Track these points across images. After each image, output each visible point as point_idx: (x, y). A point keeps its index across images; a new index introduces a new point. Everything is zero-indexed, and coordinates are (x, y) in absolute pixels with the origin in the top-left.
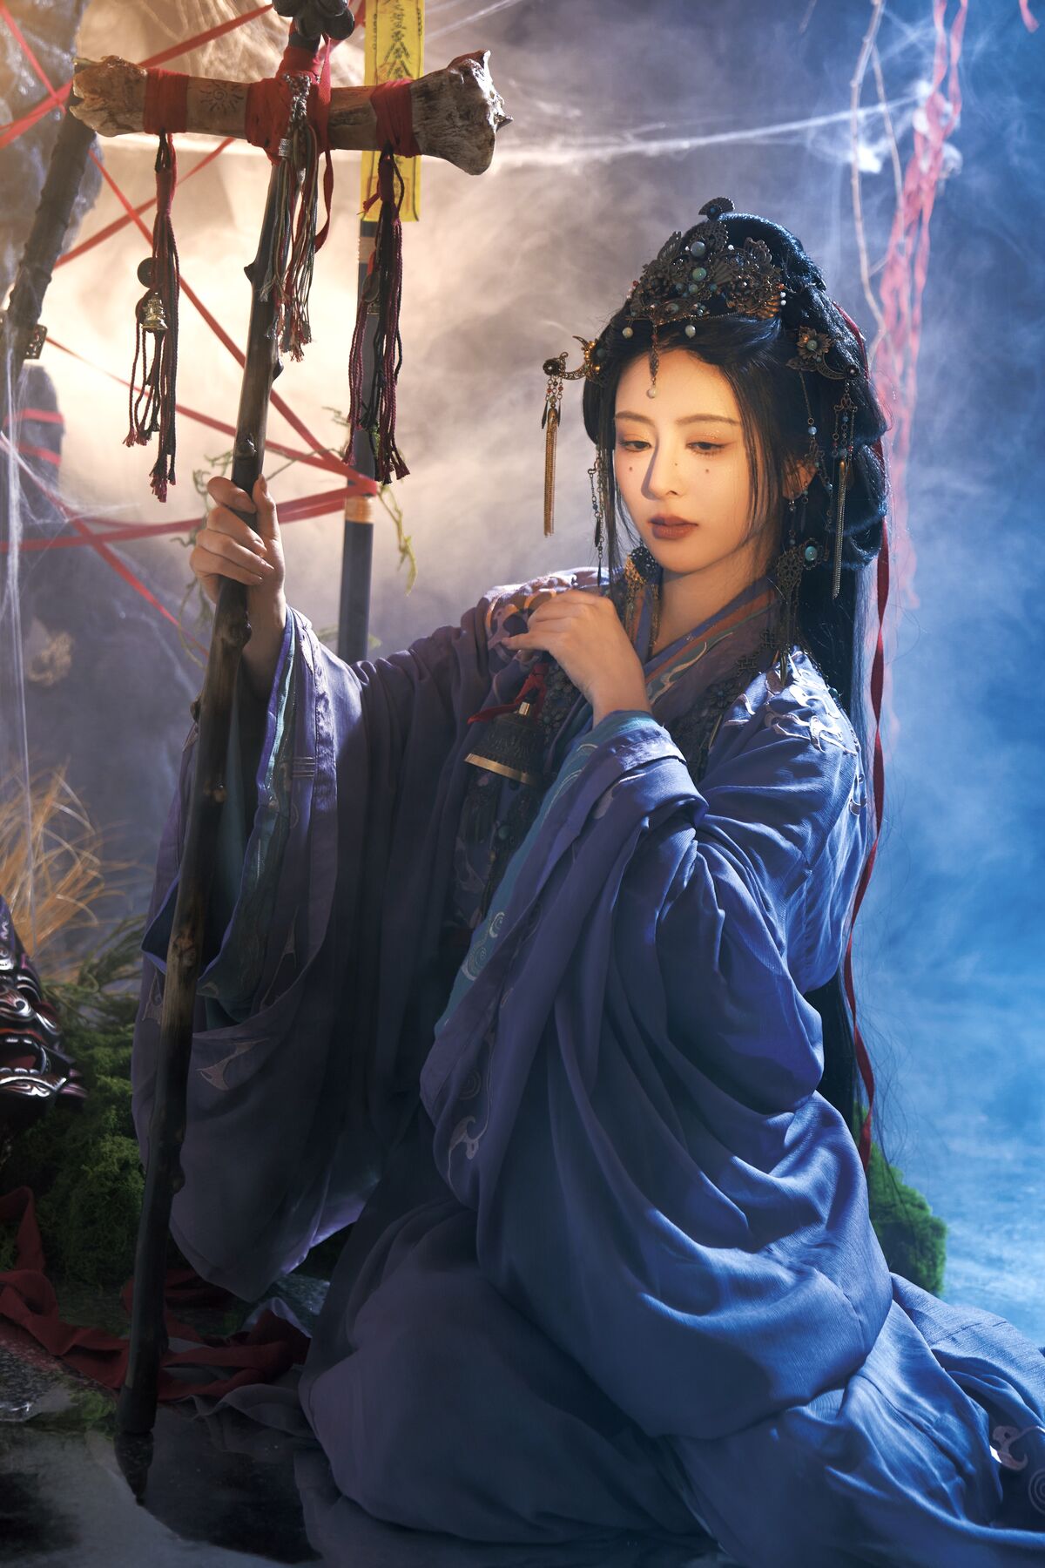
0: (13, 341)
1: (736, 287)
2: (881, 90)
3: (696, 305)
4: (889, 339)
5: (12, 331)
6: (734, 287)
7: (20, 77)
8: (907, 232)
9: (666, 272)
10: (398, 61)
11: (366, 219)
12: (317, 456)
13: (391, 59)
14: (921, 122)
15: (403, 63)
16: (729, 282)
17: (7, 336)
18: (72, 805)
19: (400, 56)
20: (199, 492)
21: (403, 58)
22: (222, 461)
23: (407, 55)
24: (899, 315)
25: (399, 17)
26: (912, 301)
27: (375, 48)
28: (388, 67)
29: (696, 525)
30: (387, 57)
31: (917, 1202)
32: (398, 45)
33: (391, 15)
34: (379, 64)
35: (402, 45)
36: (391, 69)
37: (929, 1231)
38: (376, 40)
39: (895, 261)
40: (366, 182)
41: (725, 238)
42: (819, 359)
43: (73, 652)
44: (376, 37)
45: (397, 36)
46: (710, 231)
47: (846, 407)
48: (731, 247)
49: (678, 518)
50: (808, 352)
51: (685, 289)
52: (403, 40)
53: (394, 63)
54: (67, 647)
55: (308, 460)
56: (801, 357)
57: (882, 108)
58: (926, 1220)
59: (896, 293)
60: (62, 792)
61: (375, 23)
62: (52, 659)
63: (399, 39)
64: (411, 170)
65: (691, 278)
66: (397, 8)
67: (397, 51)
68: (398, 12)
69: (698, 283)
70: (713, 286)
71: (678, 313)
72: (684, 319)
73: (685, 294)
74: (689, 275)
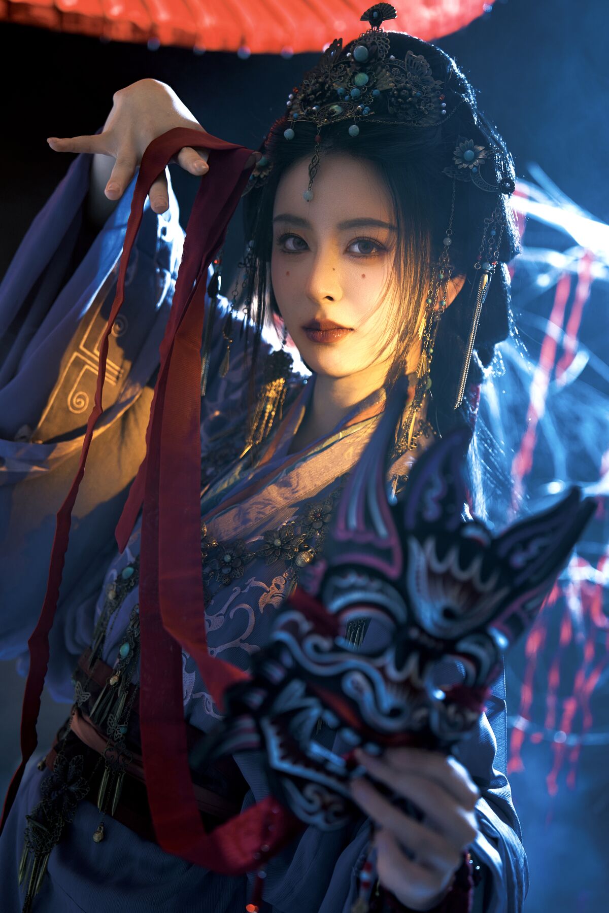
3: (359, 107)
42: (474, 169)
46: (372, 38)
48: (392, 57)
50: (465, 161)
56: (457, 166)
65: (352, 83)
69: (360, 87)
70: (376, 92)
71: (342, 114)
72: (348, 120)
73: (347, 97)
74: (350, 80)
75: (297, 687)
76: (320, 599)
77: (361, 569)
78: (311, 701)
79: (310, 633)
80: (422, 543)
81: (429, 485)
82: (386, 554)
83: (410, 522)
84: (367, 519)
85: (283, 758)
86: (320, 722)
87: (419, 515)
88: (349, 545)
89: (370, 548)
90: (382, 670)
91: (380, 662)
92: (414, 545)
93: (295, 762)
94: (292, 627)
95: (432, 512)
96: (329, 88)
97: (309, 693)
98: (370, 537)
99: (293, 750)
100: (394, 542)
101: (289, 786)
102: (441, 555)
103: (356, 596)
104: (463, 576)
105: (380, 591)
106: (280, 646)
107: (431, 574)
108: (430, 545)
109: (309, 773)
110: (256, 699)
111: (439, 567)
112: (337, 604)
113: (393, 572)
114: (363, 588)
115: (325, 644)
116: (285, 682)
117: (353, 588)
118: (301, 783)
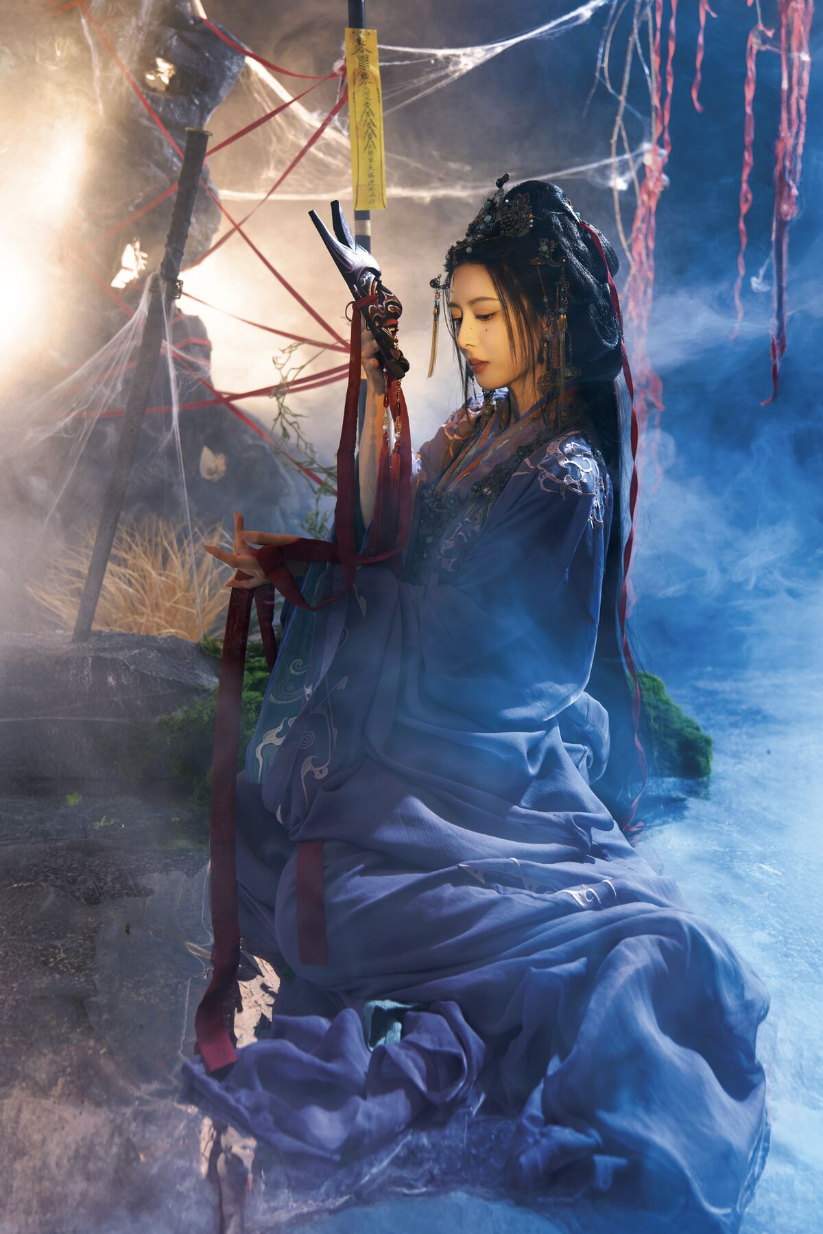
0: (165, 289)
2: (626, 145)
4: (637, 274)
5: (163, 284)
7: (172, 162)
8: (643, 221)
10: (368, 119)
11: (357, 209)
12: (340, 345)
13: (365, 117)
14: (648, 160)
15: (371, 120)
17: (161, 287)
18: (227, 542)
19: (369, 116)
20: (276, 368)
21: (371, 117)
22: (288, 350)
23: (373, 115)
24: (641, 263)
25: (367, 93)
26: (648, 255)
27: (355, 112)
28: (363, 123)
29: (487, 362)
30: (362, 117)
31: (695, 726)
32: (368, 110)
33: (363, 93)
34: (358, 120)
35: (370, 110)
36: (365, 124)
37: (704, 743)
38: (355, 108)
39: (637, 237)
40: (355, 189)
42: (547, 256)
43: (227, 464)
44: (355, 106)
45: (367, 104)
47: (562, 282)
48: (507, 201)
52: (370, 107)
53: (366, 120)
54: (223, 461)
55: (333, 348)
57: (627, 156)
58: (701, 737)
59: (640, 254)
60: (222, 536)
61: (354, 98)
62: (216, 468)
63: (368, 106)
64: (380, 180)
65: (483, 222)
66: (365, 88)
67: (368, 113)
68: (366, 91)
69: (486, 224)
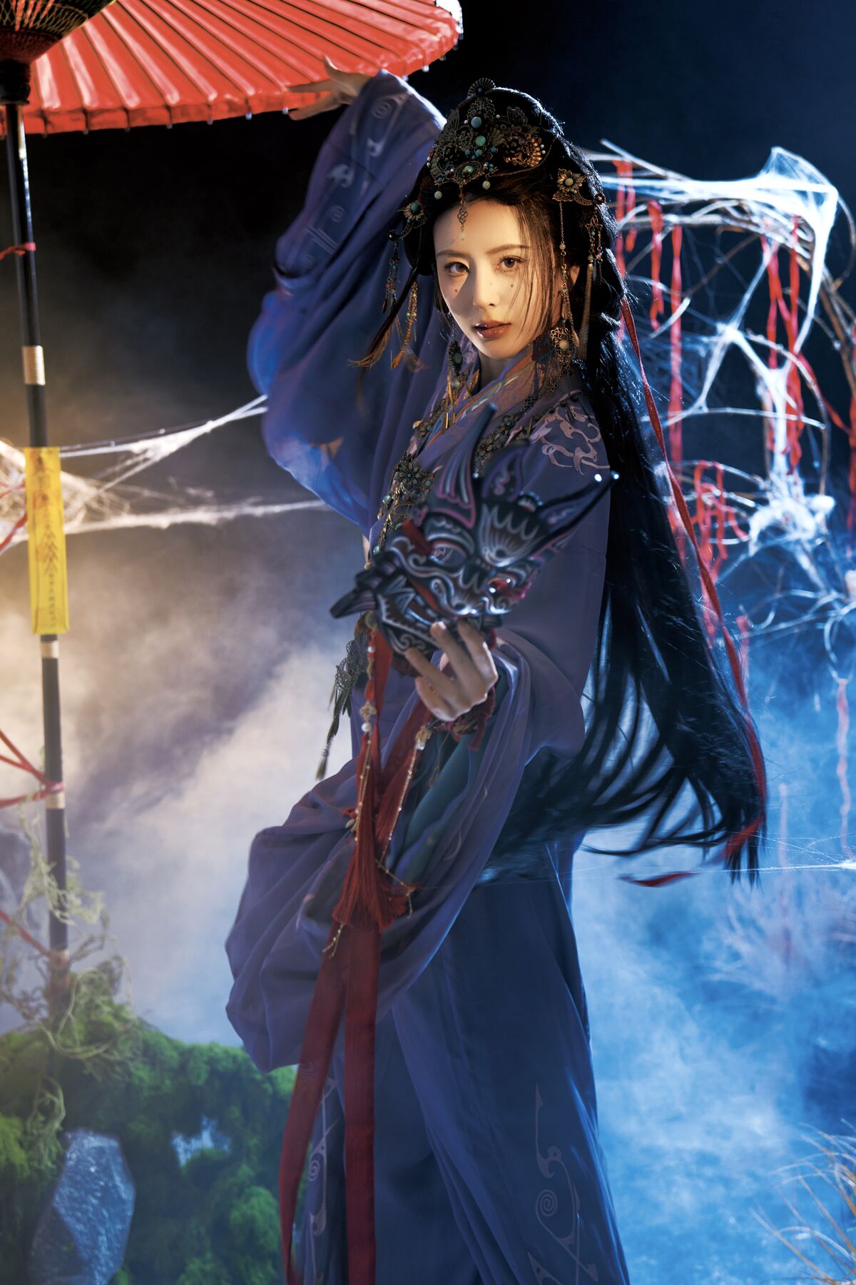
1: (510, 146)
3: (485, 165)
6: (508, 146)
9: (454, 142)
10: (49, 541)
13: (46, 539)
15: (52, 543)
16: (503, 144)
23: (55, 537)
28: (43, 546)
29: (510, 324)
30: (43, 539)
32: (49, 532)
34: (37, 544)
36: (46, 546)
41: (493, 110)
42: (576, 192)
46: (480, 106)
47: (594, 224)
48: (498, 116)
49: (497, 322)
50: (567, 187)
51: (472, 153)
56: (561, 190)
65: (475, 145)
67: (49, 536)
69: (480, 148)
70: (494, 149)
71: (474, 172)
72: (480, 177)
73: (473, 157)
74: (472, 142)
75: (402, 579)
76: (421, 530)
77: (450, 519)
78: (410, 590)
79: (413, 552)
80: (490, 509)
81: (499, 474)
82: (466, 513)
83: (485, 494)
84: (457, 489)
85: (388, 617)
86: (414, 600)
87: (491, 491)
88: (444, 502)
89: (456, 507)
90: (455, 581)
91: (455, 575)
92: (485, 509)
93: (396, 621)
94: (402, 546)
95: (499, 491)
96: (457, 151)
97: (408, 584)
98: (458, 500)
99: (395, 613)
100: (472, 507)
101: (391, 632)
102: (501, 518)
103: (444, 535)
104: (514, 532)
105: (460, 534)
106: (393, 554)
107: (493, 528)
108: (495, 510)
109: (405, 628)
110: (376, 582)
111: (498, 526)
112: (432, 537)
113: (470, 525)
114: (449, 531)
115: (422, 560)
116: (395, 575)
117: (442, 529)
118: (398, 632)
